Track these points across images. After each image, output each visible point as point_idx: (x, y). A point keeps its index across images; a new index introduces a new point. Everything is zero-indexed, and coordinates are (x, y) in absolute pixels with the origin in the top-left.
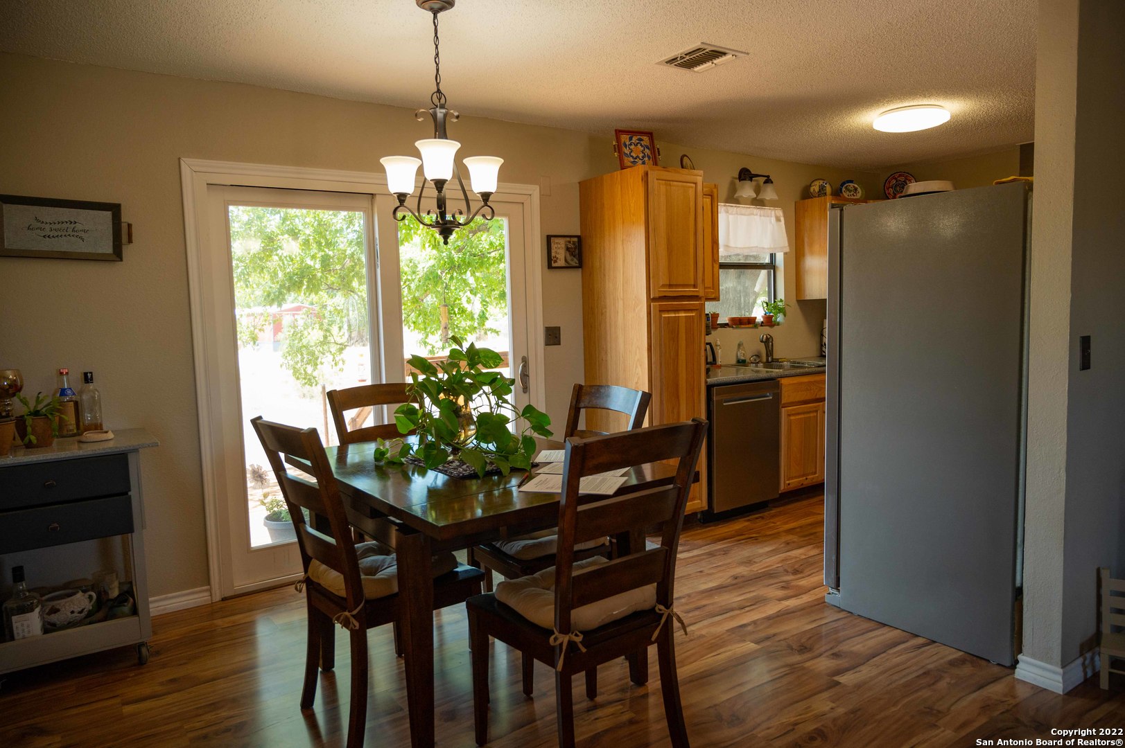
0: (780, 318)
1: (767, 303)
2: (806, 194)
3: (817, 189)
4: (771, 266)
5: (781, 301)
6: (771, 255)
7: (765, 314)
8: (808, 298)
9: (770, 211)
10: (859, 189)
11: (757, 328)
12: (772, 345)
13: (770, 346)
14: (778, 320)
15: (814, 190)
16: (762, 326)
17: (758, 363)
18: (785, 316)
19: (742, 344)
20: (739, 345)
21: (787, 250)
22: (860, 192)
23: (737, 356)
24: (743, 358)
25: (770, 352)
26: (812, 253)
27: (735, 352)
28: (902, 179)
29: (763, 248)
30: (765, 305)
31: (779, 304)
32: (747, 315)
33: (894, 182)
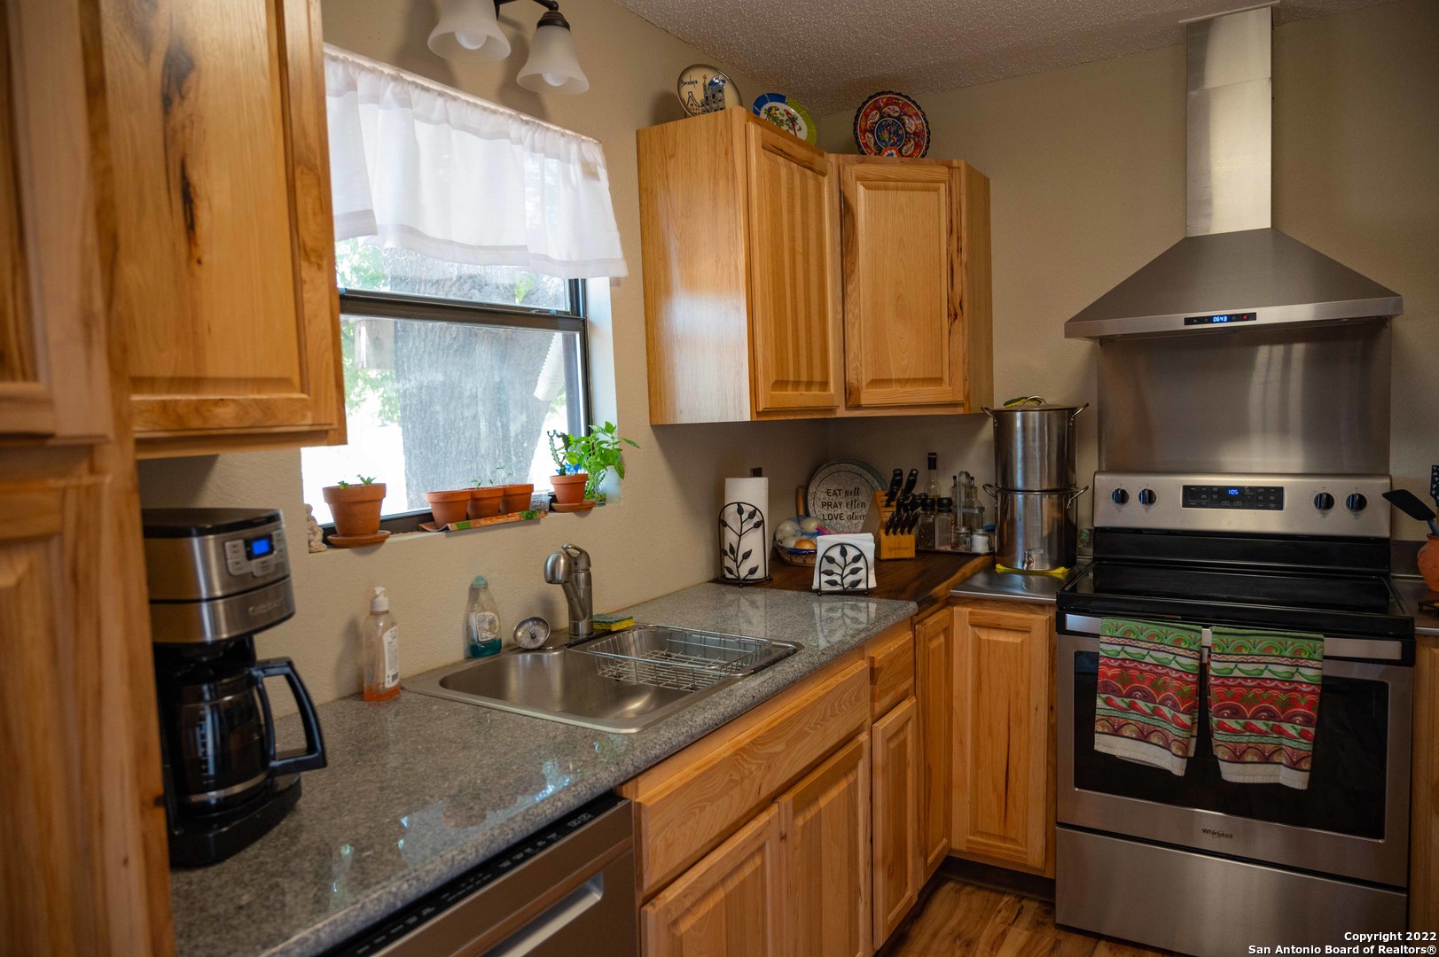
0: (607, 481)
1: (566, 438)
2: (668, 109)
3: (699, 96)
4: (574, 320)
5: (609, 428)
6: (574, 284)
7: (562, 473)
8: (685, 418)
9: (562, 141)
10: (801, 122)
11: (537, 521)
12: (589, 577)
13: (582, 585)
14: (602, 486)
15: (691, 96)
16: (552, 509)
17: (541, 649)
18: (621, 473)
19: (486, 586)
20: (474, 591)
21: (621, 271)
22: (804, 127)
23: (468, 629)
24: (486, 636)
25: (580, 604)
26: (692, 285)
27: (460, 617)
28: (894, 110)
29: (546, 258)
30: (559, 443)
31: (602, 437)
32: (503, 479)
33: (875, 116)
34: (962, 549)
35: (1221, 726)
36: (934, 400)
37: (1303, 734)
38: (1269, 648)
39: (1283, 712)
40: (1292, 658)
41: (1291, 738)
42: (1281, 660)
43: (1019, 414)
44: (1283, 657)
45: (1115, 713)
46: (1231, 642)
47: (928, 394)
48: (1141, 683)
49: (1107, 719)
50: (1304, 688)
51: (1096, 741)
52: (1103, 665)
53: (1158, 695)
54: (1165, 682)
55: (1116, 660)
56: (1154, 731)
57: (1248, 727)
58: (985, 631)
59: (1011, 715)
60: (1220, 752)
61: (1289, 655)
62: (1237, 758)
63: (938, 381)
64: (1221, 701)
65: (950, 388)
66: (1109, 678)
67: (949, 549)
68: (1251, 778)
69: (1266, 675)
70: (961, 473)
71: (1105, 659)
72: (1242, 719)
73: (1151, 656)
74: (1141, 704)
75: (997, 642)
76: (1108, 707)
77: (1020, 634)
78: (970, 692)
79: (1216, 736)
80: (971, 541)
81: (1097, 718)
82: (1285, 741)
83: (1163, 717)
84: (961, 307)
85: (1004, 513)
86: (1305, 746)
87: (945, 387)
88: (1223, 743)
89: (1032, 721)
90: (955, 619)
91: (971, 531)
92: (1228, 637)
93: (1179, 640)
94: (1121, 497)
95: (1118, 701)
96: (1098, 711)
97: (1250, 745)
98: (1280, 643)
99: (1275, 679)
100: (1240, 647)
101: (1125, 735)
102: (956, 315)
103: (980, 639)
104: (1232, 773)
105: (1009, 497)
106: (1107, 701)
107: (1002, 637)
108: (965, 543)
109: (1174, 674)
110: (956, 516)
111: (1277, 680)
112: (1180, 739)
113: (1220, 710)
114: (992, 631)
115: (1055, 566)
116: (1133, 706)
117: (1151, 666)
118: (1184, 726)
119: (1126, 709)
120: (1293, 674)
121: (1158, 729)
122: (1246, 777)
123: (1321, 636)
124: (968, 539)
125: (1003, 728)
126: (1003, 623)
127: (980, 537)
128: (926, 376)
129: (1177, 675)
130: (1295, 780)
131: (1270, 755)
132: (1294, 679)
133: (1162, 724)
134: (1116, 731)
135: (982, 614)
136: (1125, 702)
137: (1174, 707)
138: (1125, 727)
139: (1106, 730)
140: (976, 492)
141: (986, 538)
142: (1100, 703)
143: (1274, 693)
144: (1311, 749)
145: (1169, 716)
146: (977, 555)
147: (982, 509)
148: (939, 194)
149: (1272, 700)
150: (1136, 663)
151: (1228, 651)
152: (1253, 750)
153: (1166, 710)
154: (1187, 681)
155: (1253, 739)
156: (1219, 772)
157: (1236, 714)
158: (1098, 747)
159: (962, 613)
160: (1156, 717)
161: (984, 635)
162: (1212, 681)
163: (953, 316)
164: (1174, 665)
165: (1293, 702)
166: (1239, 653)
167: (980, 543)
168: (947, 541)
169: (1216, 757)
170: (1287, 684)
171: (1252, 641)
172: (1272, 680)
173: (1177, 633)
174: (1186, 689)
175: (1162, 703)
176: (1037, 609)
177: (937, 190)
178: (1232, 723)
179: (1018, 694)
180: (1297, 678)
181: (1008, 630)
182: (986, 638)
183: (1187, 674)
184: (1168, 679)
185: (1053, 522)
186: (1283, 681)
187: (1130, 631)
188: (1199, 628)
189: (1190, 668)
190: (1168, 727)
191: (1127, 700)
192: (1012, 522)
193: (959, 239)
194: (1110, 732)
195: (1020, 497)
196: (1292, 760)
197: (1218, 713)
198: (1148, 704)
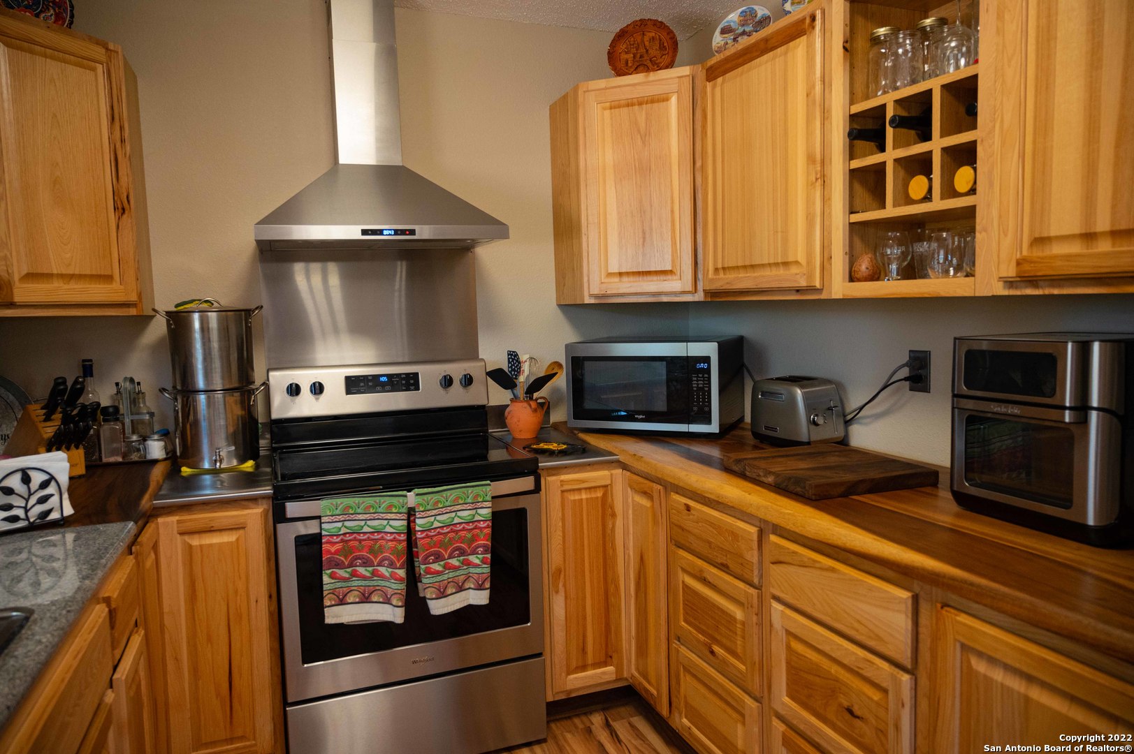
34: (135, 457)
35: (428, 571)
36: (103, 299)
37: (484, 561)
38: (457, 498)
39: (469, 548)
40: (472, 503)
41: (476, 566)
42: (465, 507)
43: (196, 316)
44: (466, 504)
45: (339, 585)
46: (431, 500)
47: (97, 292)
48: (360, 551)
49: (333, 592)
50: (482, 525)
51: (326, 615)
52: (327, 543)
53: (376, 558)
54: (381, 546)
55: (338, 536)
56: (373, 592)
57: (447, 567)
58: (196, 536)
59: (231, 617)
60: (429, 594)
61: (470, 501)
62: (442, 595)
63: (108, 278)
64: (427, 550)
65: (122, 287)
66: (332, 554)
67: (120, 459)
68: (452, 606)
69: (457, 520)
70: (125, 379)
71: (328, 537)
72: (442, 561)
73: (368, 526)
74: (361, 570)
75: (211, 545)
76: (333, 581)
77: (234, 532)
78: (182, 603)
79: (424, 581)
80: (145, 449)
81: (325, 593)
82: (472, 570)
83: (382, 577)
84: (128, 201)
85: (186, 415)
86: (486, 569)
87: (116, 285)
88: (431, 585)
89: (253, 614)
90: (161, 531)
91: (144, 439)
92: (427, 496)
93: (390, 507)
94: (294, 390)
95: (342, 573)
96: (325, 587)
97: (449, 580)
98: (464, 493)
99: (462, 523)
100: (437, 503)
101: (350, 601)
102: (123, 209)
103: (191, 547)
104: (438, 607)
105: (191, 399)
106: (332, 576)
107: (215, 539)
108: (139, 450)
109: (389, 537)
110: (123, 424)
111: (464, 523)
112: (399, 591)
113: (427, 558)
114: (204, 535)
115: (243, 460)
116: (354, 574)
117: (368, 535)
118: (401, 579)
119: (349, 578)
120: (474, 516)
121: (378, 588)
122: (449, 608)
123: (488, 482)
124: (141, 447)
125: (223, 631)
126: (216, 525)
127: (156, 443)
128: (94, 273)
129: (392, 537)
130: (480, 598)
131: (463, 584)
132: (475, 520)
133: (383, 583)
134: (367, 598)
135: (190, 520)
136: (368, 571)
137: (392, 565)
138: (348, 595)
139: (333, 603)
140: (144, 398)
141: (162, 444)
142: (326, 579)
143: (462, 533)
144: (489, 571)
145: (387, 574)
146: (155, 462)
147: (152, 415)
148: (96, 75)
149: (461, 540)
150: (355, 535)
151: (429, 507)
152: (452, 584)
153: (383, 570)
154: (400, 540)
155: (451, 575)
156: (428, 609)
157: (438, 558)
158: (329, 620)
159: (167, 524)
160: (375, 578)
161: (195, 541)
162: (419, 535)
163: (121, 210)
164: (388, 529)
165: (475, 538)
166: (436, 507)
167: (156, 449)
168: (114, 452)
169: (424, 598)
170: (471, 524)
171: (444, 495)
172: (460, 523)
173: (388, 501)
174: (400, 547)
175: (379, 565)
176: (250, 504)
177: (94, 69)
178: (437, 567)
179: (236, 592)
180: (477, 518)
181: (221, 530)
182: (198, 544)
183: (399, 534)
184: (383, 542)
185: (238, 420)
186: (467, 523)
187: (348, 507)
188: (404, 493)
189: (401, 528)
190: (387, 584)
191: (349, 570)
192: (196, 423)
193: (121, 128)
194: (337, 603)
195: (202, 398)
196: (478, 583)
197: (425, 562)
198: (368, 568)
